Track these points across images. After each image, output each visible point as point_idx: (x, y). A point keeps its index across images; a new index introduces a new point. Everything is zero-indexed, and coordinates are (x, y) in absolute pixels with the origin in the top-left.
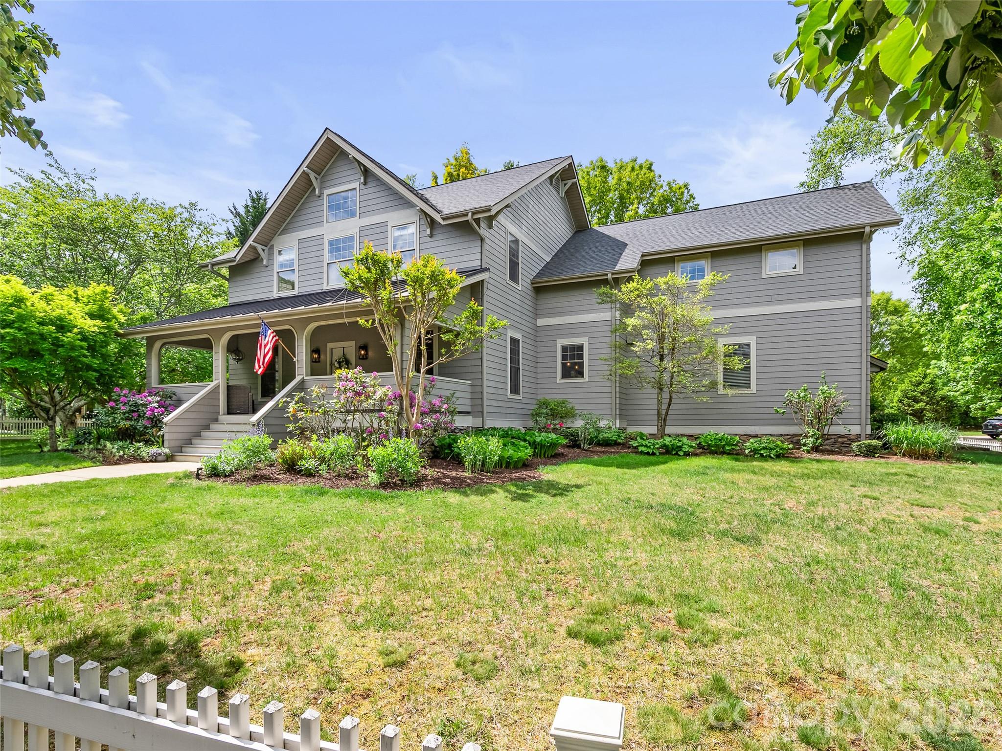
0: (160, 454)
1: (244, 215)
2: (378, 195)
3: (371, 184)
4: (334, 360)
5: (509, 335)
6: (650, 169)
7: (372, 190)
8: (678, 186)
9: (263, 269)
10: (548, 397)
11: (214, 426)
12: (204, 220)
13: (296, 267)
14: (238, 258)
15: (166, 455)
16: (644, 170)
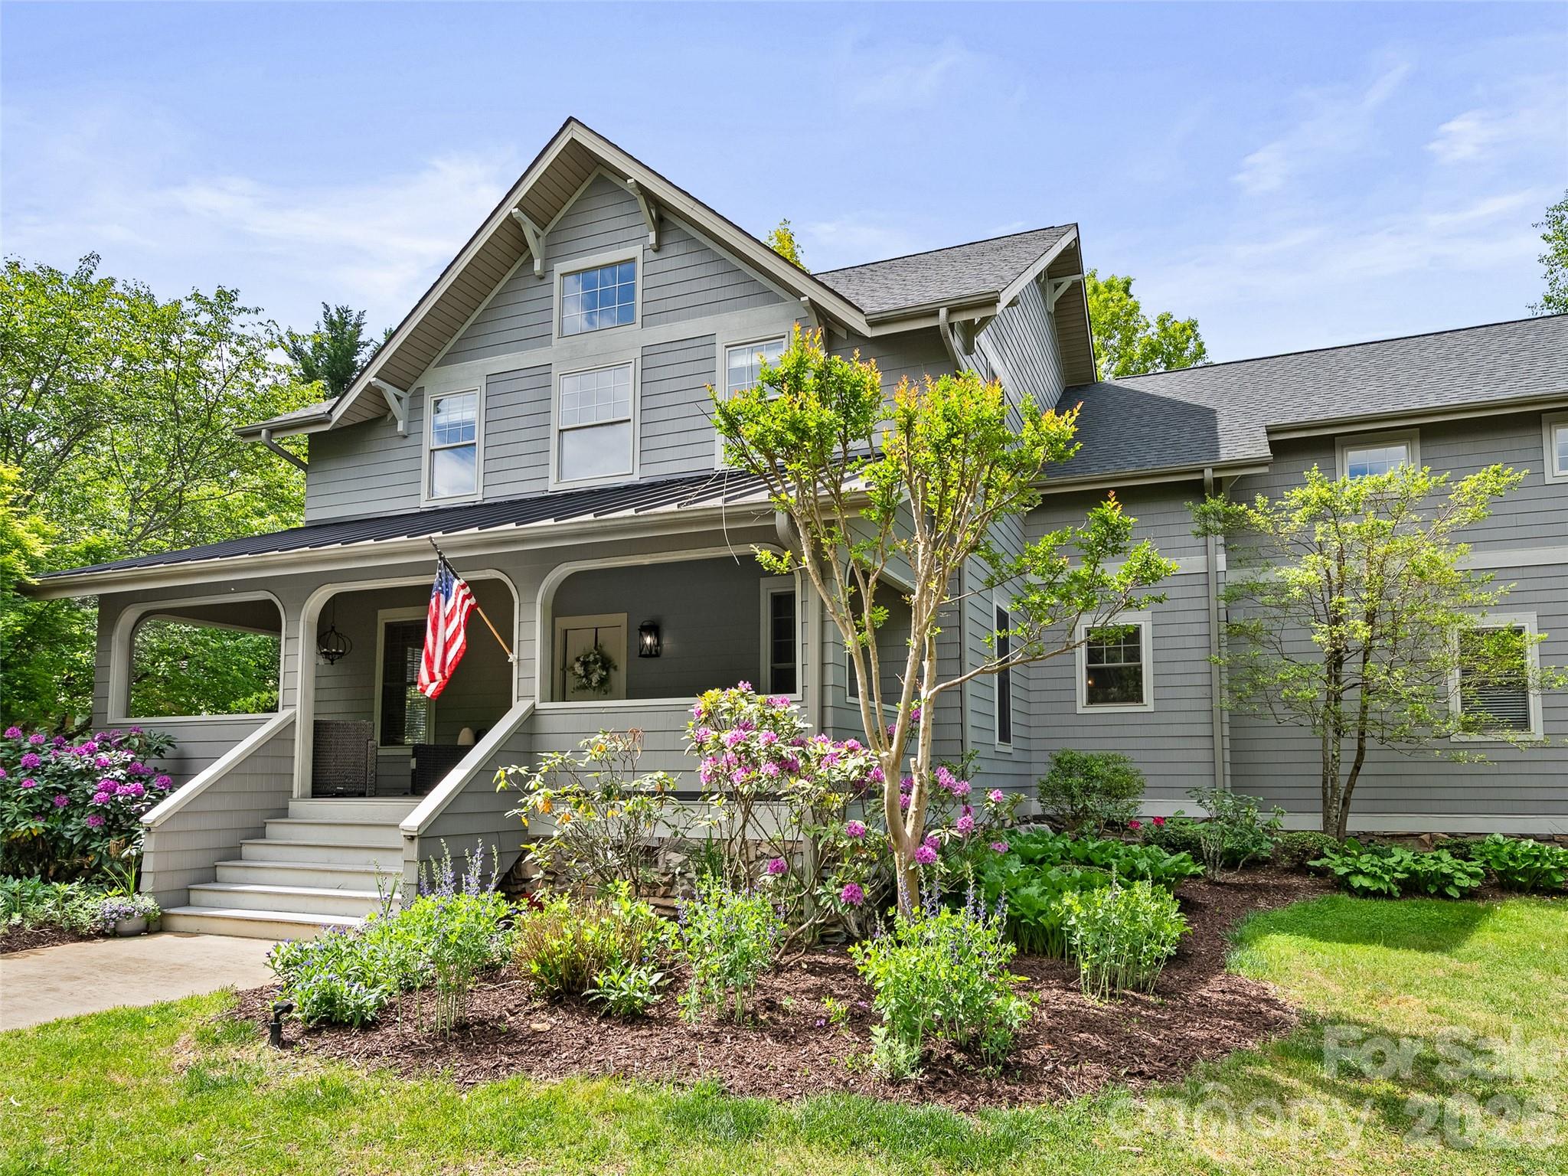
0: (129, 915)
1: (310, 353)
2: (691, 273)
3: (672, 250)
4: (571, 658)
5: (995, 603)
6: (1126, 290)
7: (677, 259)
8: (1177, 326)
9: (397, 443)
10: (1071, 745)
11: (275, 830)
12: (248, 332)
13: (478, 438)
14: (337, 415)
15: (145, 915)
16: (1117, 295)
